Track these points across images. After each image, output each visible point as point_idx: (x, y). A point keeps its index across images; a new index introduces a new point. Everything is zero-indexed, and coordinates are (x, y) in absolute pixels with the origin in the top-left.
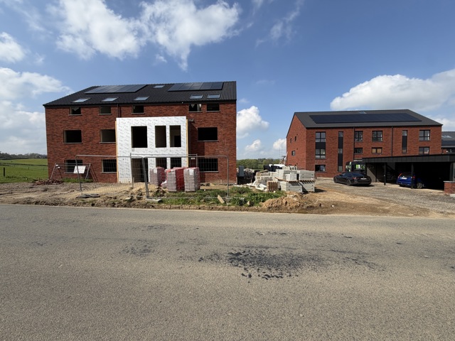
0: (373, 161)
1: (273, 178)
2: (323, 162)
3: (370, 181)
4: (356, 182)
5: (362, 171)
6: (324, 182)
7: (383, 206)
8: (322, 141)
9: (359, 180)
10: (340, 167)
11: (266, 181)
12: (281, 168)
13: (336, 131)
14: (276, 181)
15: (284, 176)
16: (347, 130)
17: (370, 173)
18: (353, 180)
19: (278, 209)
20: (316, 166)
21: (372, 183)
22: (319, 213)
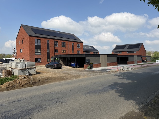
0: (62, 56)
1: (8, 68)
2: (39, 57)
3: (61, 66)
4: (56, 67)
5: (58, 61)
6: (41, 68)
7: (66, 76)
8: (39, 44)
9: (57, 66)
10: (49, 59)
11: (2, 70)
12: (13, 61)
13: (46, 40)
14: (10, 69)
15: (16, 66)
16: (51, 40)
17: (61, 62)
18: (54, 66)
19: (14, 87)
20: (36, 59)
21: (62, 67)
22: (39, 85)
